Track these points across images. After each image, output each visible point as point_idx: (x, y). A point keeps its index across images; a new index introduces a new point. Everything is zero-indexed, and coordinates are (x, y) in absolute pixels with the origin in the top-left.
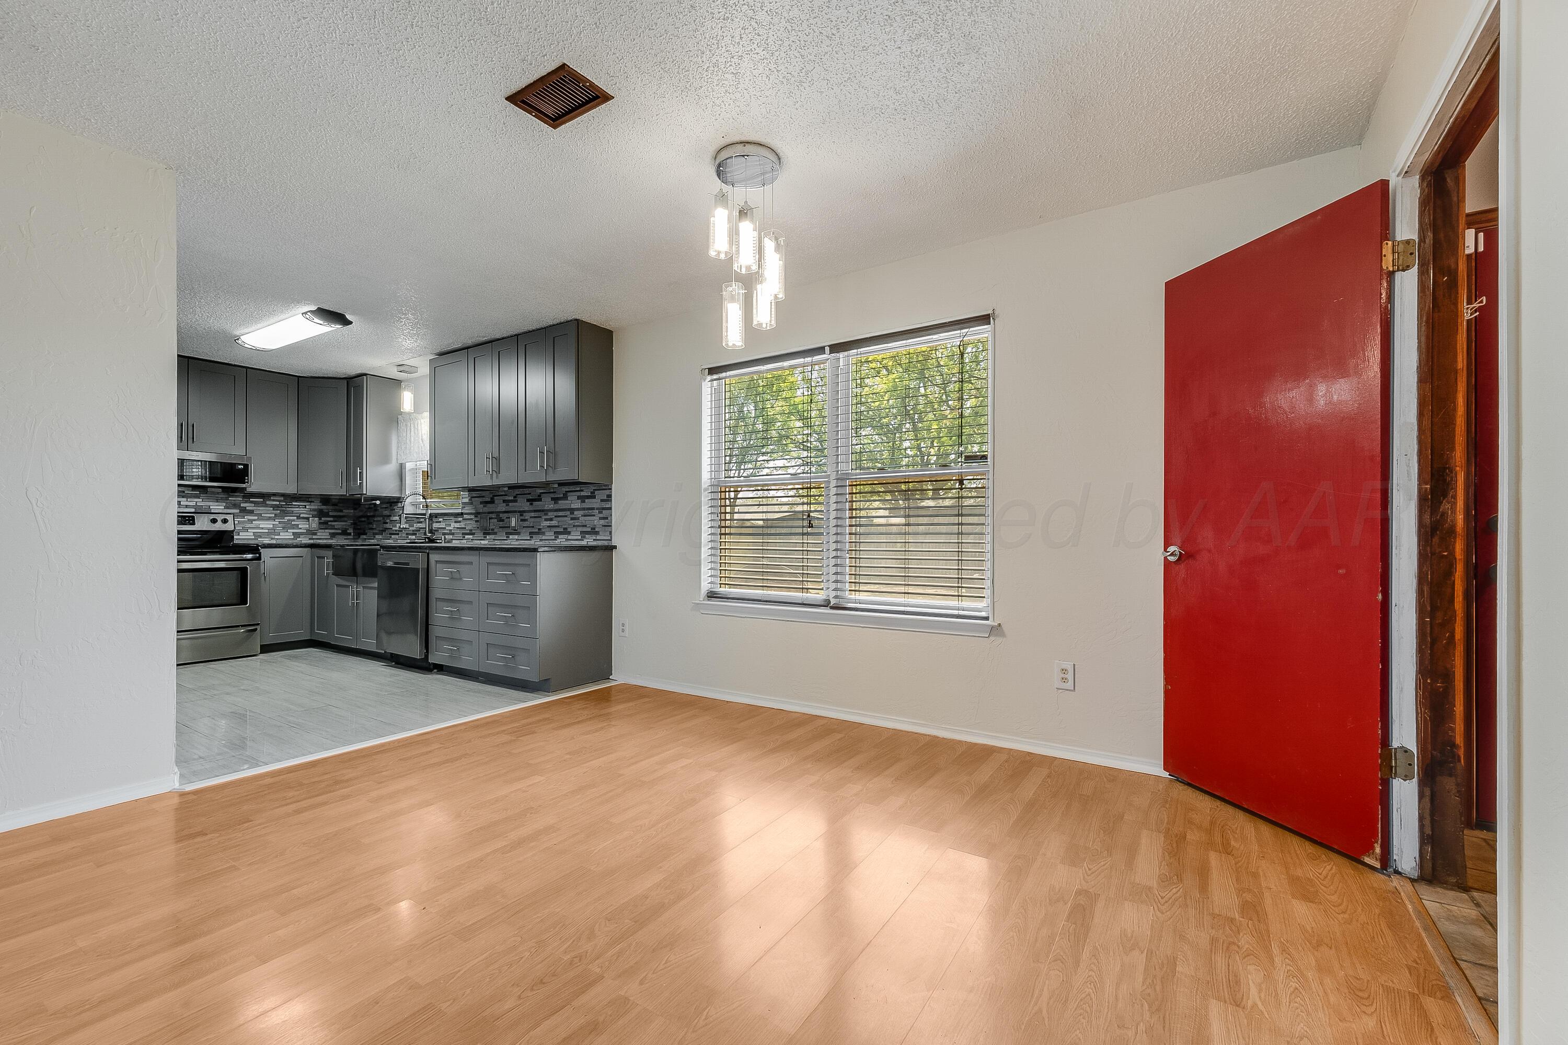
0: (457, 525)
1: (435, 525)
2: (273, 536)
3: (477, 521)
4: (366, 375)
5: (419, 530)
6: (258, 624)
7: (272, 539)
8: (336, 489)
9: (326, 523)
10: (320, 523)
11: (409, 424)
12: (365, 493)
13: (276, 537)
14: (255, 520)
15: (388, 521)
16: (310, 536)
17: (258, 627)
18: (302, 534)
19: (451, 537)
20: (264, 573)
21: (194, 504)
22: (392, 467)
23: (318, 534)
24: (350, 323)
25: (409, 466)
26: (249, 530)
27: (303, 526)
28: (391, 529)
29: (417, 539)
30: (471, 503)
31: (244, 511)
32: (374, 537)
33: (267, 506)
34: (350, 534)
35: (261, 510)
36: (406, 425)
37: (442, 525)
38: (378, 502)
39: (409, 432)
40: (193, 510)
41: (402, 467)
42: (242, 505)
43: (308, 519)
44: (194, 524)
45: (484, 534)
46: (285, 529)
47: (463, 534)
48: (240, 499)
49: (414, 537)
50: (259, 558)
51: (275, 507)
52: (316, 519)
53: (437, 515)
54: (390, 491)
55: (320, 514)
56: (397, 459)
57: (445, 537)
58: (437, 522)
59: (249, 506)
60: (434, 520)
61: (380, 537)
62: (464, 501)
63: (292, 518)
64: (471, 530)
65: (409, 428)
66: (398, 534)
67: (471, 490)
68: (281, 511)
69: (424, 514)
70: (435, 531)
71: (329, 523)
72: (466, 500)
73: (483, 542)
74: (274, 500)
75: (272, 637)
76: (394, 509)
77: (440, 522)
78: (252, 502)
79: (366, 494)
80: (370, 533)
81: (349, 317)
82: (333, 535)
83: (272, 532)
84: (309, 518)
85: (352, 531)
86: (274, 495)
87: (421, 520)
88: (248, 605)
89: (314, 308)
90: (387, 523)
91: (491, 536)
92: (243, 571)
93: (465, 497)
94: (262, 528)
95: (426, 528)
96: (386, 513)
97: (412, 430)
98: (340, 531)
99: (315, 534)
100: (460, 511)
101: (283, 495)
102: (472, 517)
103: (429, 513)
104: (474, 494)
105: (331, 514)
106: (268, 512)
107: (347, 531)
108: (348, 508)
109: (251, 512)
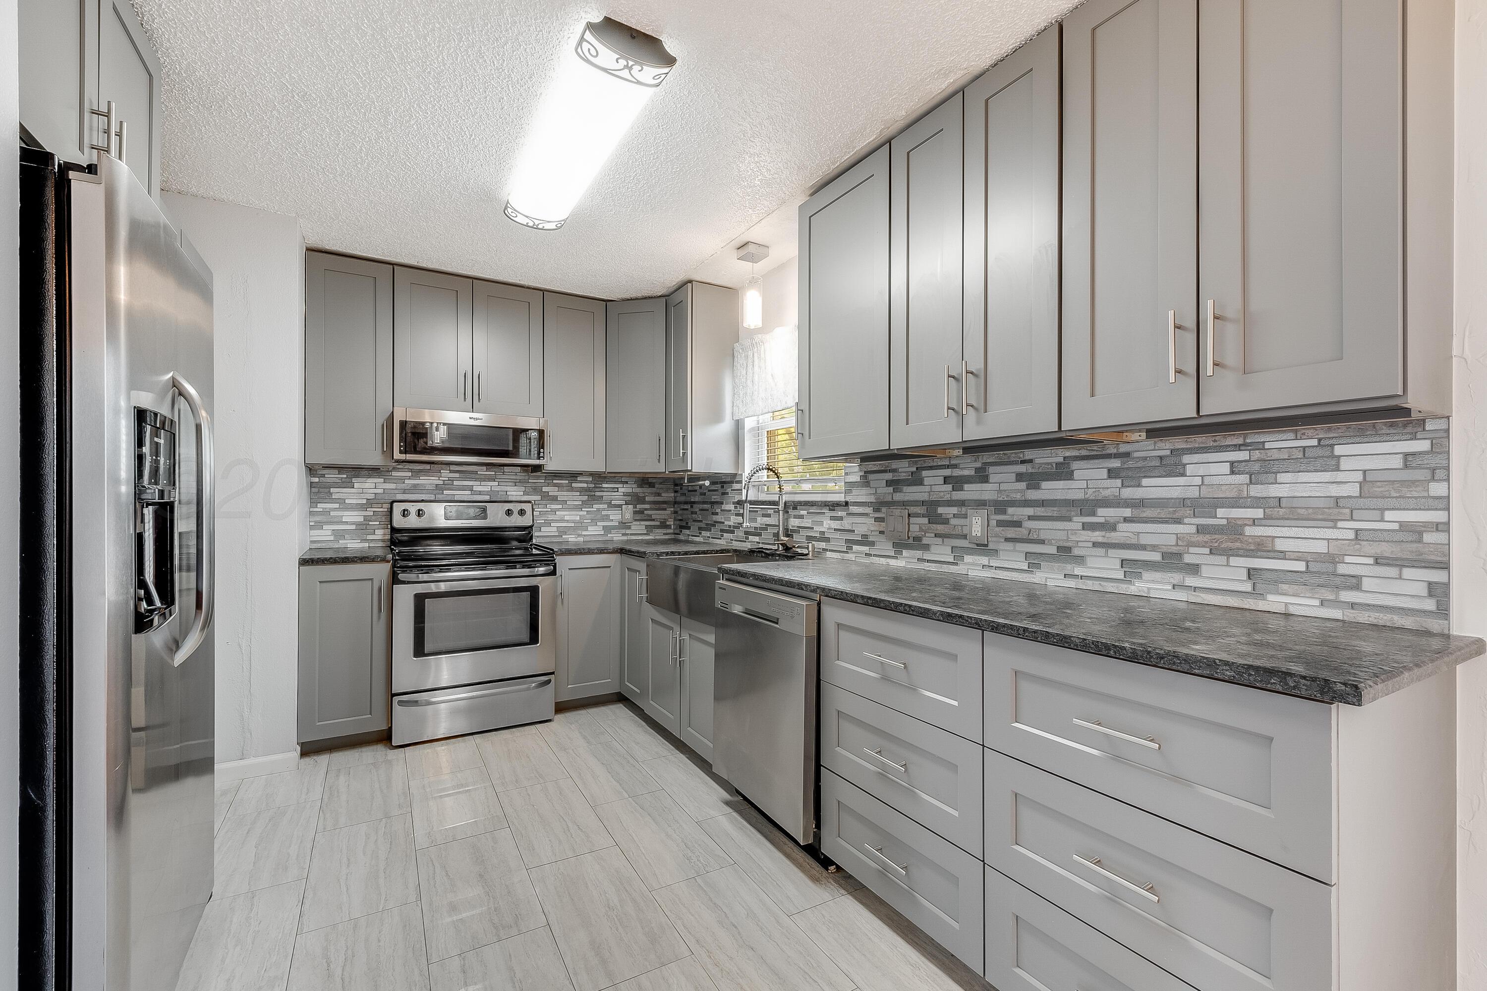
0: (836, 524)
1: (794, 523)
2: (580, 532)
3: (877, 519)
4: (690, 281)
5: (766, 527)
6: (553, 673)
7: (579, 535)
8: (654, 466)
9: (641, 512)
10: (635, 513)
11: (750, 353)
12: (689, 468)
13: (584, 533)
14: (559, 510)
15: (718, 511)
16: (623, 531)
17: (552, 677)
18: (614, 528)
19: (823, 545)
20: (561, 593)
21: (488, 489)
22: (725, 427)
23: (633, 527)
24: (670, 61)
25: (749, 423)
26: (552, 525)
27: (615, 516)
28: (723, 523)
29: (763, 543)
30: (865, 482)
31: (546, 497)
32: (700, 533)
33: (572, 489)
34: (669, 527)
35: (563, 495)
36: (747, 357)
37: (807, 522)
38: (707, 483)
39: (750, 367)
40: (487, 498)
41: (738, 425)
42: (545, 489)
43: (620, 506)
44: (485, 518)
45: (895, 545)
46: (594, 522)
47: (847, 541)
48: (541, 481)
49: (757, 539)
50: (553, 573)
51: (582, 491)
52: (631, 507)
53: (796, 505)
54: (723, 466)
55: (635, 499)
56: (733, 413)
57: (813, 545)
58: (795, 517)
59: (552, 491)
60: (792, 512)
61: (708, 534)
62: (851, 480)
63: (601, 506)
64: (865, 536)
65: (750, 361)
66: (733, 532)
67: (866, 458)
68: (591, 496)
69: (775, 503)
70: (793, 531)
71: (646, 512)
72: (855, 478)
73: (893, 562)
74: (581, 482)
75: (571, 691)
76: (727, 493)
77: (801, 517)
78: (555, 485)
79: (690, 471)
80: (694, 527)
81: (670, 46)
82: (650, 529)
83: (580, 526)
84: (622, 505)
85: (672, 523)
86: (581, 474)
87: (770, 512)
88: (538, 645)
89: (597, 19)
90: (717, 514)
91: (912, 552)
92: (534, 591)
93: (854, 472)
94: (568, 521)
95: (779, 526)
96: (715, 498)
97: (756, 363)
98: (658, 523)
99: (629, 528)
100: (841, 498)
101: (591, 474)
102: (869, 510)
103: (784, 501)
104: (872, 466)
105: (647, 499)
106: (575, 499)
107: (666, 522)
108: (667, 491)
109: (554, 499)
